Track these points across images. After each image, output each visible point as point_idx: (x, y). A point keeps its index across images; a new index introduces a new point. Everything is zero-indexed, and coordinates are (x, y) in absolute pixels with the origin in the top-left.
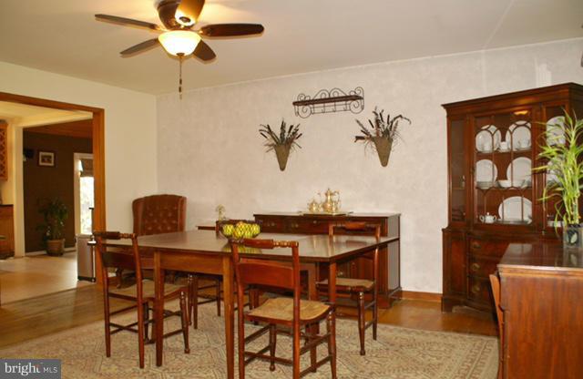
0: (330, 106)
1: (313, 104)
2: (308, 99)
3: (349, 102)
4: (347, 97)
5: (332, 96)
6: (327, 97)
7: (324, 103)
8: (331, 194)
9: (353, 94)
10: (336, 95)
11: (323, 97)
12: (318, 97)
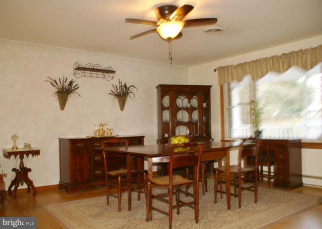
0: (94, 74)
1: (84, 70)
2: (80, 66)
3: (105, 73)
4: (103, 70)
5: (95, 68)
6: (93, 68)
7: (91, 71)
8: (103, 125)
9: (106, 69)
10: (97, 68)
11: (90, 67)
12: (87, 67)
